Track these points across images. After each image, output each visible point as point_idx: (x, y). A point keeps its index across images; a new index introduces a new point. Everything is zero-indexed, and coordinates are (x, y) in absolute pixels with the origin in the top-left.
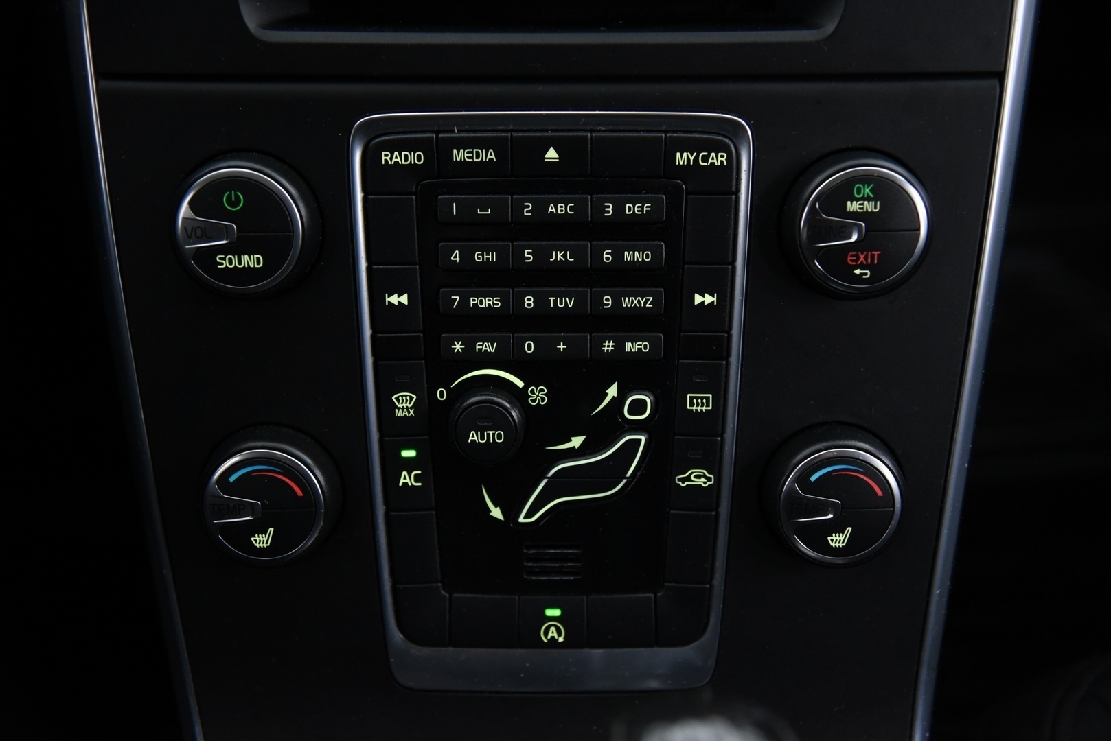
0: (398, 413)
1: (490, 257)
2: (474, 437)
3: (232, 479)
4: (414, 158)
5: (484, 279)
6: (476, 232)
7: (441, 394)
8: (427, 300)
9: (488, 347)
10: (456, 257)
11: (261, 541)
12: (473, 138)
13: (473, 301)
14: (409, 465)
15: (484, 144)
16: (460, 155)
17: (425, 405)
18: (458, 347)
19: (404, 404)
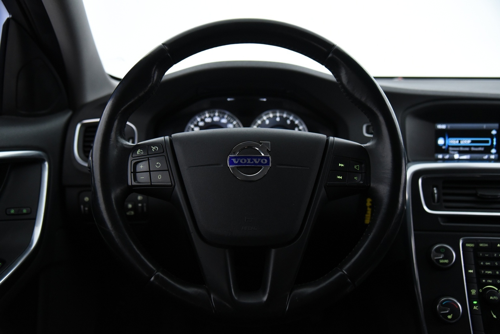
0: (472, 294)
1: (489, 264)
2: (491, 298)
3: (444, 303)
4: (472, 245)
5: (488, 268)
6: (486, 259)
7: (481, 290)
8: (477, 272)
9: (490, 281)
10: (482, 263)
11: (450, 317)
12: (483, 241)
13: (486, 272)
14: (475, 305)
15: (486, 243)
16: (481, 245)
17: (478, 292)
18: (484, 281)
19: (474, 292)
